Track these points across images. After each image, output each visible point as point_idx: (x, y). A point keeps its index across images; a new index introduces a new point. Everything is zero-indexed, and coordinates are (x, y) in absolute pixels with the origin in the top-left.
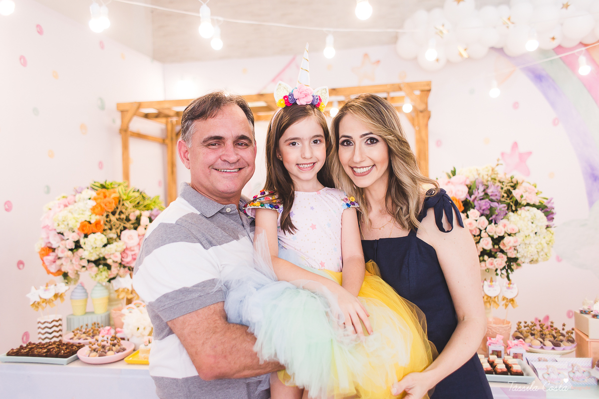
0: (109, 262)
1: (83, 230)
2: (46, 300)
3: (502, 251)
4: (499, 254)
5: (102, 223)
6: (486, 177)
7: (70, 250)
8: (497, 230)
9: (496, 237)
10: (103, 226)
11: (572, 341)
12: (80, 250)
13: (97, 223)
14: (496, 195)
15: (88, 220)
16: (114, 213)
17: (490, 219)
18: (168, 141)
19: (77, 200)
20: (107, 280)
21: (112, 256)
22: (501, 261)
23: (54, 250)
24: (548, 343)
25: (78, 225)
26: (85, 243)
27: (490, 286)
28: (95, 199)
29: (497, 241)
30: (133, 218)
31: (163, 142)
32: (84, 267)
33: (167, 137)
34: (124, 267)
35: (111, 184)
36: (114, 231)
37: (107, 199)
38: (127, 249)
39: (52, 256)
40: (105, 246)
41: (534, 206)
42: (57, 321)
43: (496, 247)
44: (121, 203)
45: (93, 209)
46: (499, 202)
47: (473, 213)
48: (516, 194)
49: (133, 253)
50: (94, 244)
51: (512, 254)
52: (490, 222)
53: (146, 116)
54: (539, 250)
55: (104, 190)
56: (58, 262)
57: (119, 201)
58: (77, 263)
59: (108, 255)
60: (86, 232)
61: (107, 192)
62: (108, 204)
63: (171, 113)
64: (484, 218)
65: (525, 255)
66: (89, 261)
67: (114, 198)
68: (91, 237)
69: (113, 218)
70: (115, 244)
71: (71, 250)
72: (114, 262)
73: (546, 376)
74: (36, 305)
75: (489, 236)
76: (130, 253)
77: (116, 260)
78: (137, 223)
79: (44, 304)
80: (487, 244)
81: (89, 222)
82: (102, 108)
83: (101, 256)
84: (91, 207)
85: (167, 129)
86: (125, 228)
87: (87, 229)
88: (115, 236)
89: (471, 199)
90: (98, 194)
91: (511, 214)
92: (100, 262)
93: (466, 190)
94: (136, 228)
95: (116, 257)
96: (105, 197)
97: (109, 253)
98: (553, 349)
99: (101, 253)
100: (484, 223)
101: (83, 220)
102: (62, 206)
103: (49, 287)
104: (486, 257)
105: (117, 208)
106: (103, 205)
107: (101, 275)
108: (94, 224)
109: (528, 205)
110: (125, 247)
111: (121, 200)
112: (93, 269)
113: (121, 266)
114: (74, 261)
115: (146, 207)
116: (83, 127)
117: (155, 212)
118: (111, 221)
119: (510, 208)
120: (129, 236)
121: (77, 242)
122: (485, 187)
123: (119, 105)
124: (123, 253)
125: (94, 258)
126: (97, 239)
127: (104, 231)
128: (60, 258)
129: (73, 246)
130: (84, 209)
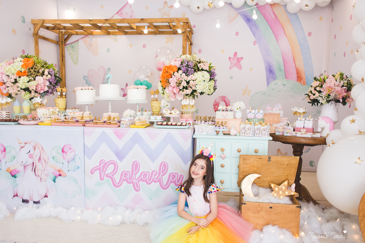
0: (30, 89)
1: (18, 74)
2: (2, 104)
3: (191, 88)
4: (189, 88)
5: (27, 72)
6: (189, 59)
7: (12, 83)
8: (188, 79)
9: (188, 81)
10: (27, 73)
12: (17, 83)
13: (25, 72)
14: (191, 65)
15: (20, 70)
16: (32, 68)
17: (187, 74)
18: (60, 43)
19: (14, 62)
20: (30, 98)
21: (31, 87)
22: (189, 91)
23: (4, 83)
24: (203, 122)
25: (16, 72)
26: (19, 80)
27: (186, 101)
28: (23, 62)
29: (188, 83)
30: (41, 71)
31: (57, 43)
32: (19, 91)
33: (59, 41)
34: (37, 93)
35: (30, 56)
36: (32, 76)
38: (38, 84)
39: (4, 86)
40: (28, 82)
41: (206, 71)
42: (8, 113)
43: (188, 85)
44: (35, 64)
45: (22, 66)
46: (192, 68)
47: (180, 72)
48: (199, 65)
49: (41, 87)
50: (23, 81)
51: (194, 88)
52: (186, 75)
53: (48, 28)
54: (205, 88)
55: (27, 58)
56: (7, 89)
57: (34, 64)
58: (16, 89)
60: (20, 75)
62: (29, 64)
63: (61, 27)
64: (184, 74)
65: (199, 89)
66: (21, 89)
67: (32, 62)
68: (22, 78)
69: (32, 70)
70: (33, 82)
72: (32, 89)
73: (198, 130)
75: (185, 80)
76: (40, 87)
77: (33, 89)
78: (43, 74)
80: (184, 84)
81: (21, 71)
82: (24, 22)
83: (27, 87)
84: (22, 65)
85: (59, 36)
86: (37, 76)
87: (20, 74)
88: (33, 79)
89: (181, 67)
90: (25, 60)
91: (195, 73)
92: (27, 90)
93: (180, 63)
94: (42, 76)
95: (33, 87)
96: (28, 61)
97: (30, 86)
98: (205, 123)
99: (27, 85)
100: (184, 76)
101: (18, 70)
102: (8, 64)
103: (4, 98)
104: (184, 89)
105: (34, 67)
106: (27, 65)
107: (27, 95)
108: (23, 72)
109: (202, 70)
110: (37, 84)
111: (35, 63)
112: (23, 92)
113: (36, 92)
114: (14, 88)
115: (47, 68)
116: (14, 31)
117: (51, 70)
118: (31, 72)
119: (195, 71)
120: (39, 79)
121: (16, 80)
122: (188, 62)
123: (32, 21)
124: (36, 86)
125: (23, 87)
126: (25, 79)
127: (28, 76)
128: (8, 87)
129: (14, 81)
130: (18, 65)
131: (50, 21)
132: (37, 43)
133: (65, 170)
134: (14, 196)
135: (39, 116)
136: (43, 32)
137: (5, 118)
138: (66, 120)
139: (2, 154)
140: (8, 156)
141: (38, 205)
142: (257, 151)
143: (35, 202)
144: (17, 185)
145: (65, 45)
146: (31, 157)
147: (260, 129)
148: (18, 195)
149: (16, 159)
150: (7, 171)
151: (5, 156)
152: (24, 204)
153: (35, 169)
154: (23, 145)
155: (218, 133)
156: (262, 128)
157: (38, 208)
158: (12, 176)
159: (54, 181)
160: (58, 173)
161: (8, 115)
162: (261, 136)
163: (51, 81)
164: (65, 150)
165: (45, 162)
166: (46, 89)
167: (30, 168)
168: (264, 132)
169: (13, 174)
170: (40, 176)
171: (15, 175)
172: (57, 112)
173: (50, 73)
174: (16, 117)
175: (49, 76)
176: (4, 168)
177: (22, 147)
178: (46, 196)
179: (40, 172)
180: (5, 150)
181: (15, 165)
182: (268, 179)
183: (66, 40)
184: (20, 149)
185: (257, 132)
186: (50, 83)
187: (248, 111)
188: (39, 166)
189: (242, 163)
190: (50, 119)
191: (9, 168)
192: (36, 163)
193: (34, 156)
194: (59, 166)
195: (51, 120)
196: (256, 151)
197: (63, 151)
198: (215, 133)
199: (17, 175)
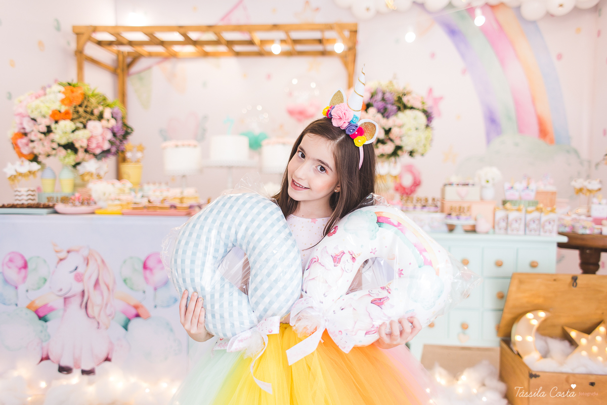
0: (77, 145)
1: (54, 117)
3: (391, 140)
4: (390, 142)
5: (71, 112)
6: (384, 87)
7: (42, 133)
8: (389, 124)
9: (387, 129)
10: (72, 115)
11: (436, 206)
12: (52, 134)
13: (67, 113)
14: (390, 100)
15: (58, 109)
16: (80, 106)
17: (384, 115)
18: (119, 71)
19: (46, 93)
20: (74, 163)
21: (79, 142)
22: (389, 148)
23: (25, 134)
24: (419, 206)
25: (50, 112)
26: (55, 128)
27: (382, 167)
28: (64, 93)
29: (388, 132)
30: (96, 112)
31: (114, 71)
32: (54, 149)
33: (118, 67)
34: (90, 153)
36: (82, 120)
37: (75, 94)
38: (92, 137)
39: (25, 140)
40: (73, 132)
42: (32, 191)
43: (388, 136)
44: (87, 99)
45: (63, 101)
46: (393, 104)
47: (372, 111)
48: (405, 99)
49: (98, 141)
50: (64, 130)
51: (398, 143)
52: (384, 119)
53: (100, 43)
55: (71, 87)
56: (31, 145)
57: (85, 98)
58: (48, 146)
59: (75, 140)
60: (57, 119)
61: (74, 89)
62: (75, 98)
64: (380, 115)
65: (407, 143)
66: (59, 145)
67: (81, 94)
68: (61, 123)
69: (81, 110)
70: (81, 131)
71: (44, 133)
72: (80, 146)
74: (13, 178)
75: (382, 127)
76: (95, 141)
77: (82, 145)
78: (101, 117)
79: (20, 178)
80: (380, 134)
81: (60, 112)
82: (58, 29)
83: (70, 141)
84: (61, 99)
85: (118, 60)
86: (90, 120)
87: (57, 117)
88: (81, 126)
89: (372, 102)
90: (66, 89)
91: (400, 113)
92: (70, 147)
93: (370, 96)
94: (100, 121)
95: (83, 142)
96: (73, 92)
97: (77, 138)
99: (70, 138)
100: (379, 118)
101: (54, 109)
102: (34, 98)
103: (24, 164)
104: (380, 145)
105: (83, 102)
106: (71, 99)
107: (69, 158)
108: (64, 113)
109: (412, 108)
110: (91, 135)
111: (87, 96)
112: (63, 152)
113: (86, 151)
114: (45, 143)
115: (108, 106)
116: (41, 44)
117: (115, 110)
118: (78, 112)
119: (399, 109)
120: (94, 126)
121: (49, 127)
122: (384, 94)
123: (74, 28)
124: (89, 140)
125: (63, 142)
126: (66, 125)
127: (72, 120)
128: (32, 141)
129: (45, 130)
130: (55, 100)
131: (105, 29)
132: (80, 69)
133: (148, 305)
134: (42, 360)
135: (95, 196)
136: (92, 50)
137: (27, 200)
138: (150, 205)
139: (19, 273)
140: (33, 277)
141: (91, 377)
142: (535, 264)
143: (84, 372)
144: (49, 336)
145: (128, 74)
146: (79, 278)
147: (539, 220)
148: (51, 357)
149: (48, 284)
150: (29, 307)
151: (25, 278)
152: (63, 376)
153: (86, 304)
154: (63, 255)
155: (451, 229)
156: (544, 218)
157: (90, 383)
158: (40, 318)
159: (126, 327)
160: (134, 312)
161: (32, 195)
162: (542, 233)
163: (115, 130)
164: (150, 264)
165: (108, 289)
166: (106, 146)
167: (75, 303)
168: (548, 227)
169: (41, 314)
170: (97, 317)
171: (46, 317)
172: (127, 190)
173: (115, 115)
174: (49, 199)
175: (113, 122)
176: (24, 302)
177: (61, 260)
178: (108, 359)
179: (96, 310)
180: (25, 266)
181: (46, 297)
182: (563, 320)
183: (130, 65)
184: (58, 263)
185: (533, 226)
186: (114, 135)
187: (507, 185)
188: (95, 298)
189: (514, 288)
190: (117, 202)
191: (33, 302)
192: (89, 292)
193: (86, 278)
194: (136, 298)
195: (121, 205)
196: (533, 265)
197: (145, 267)
198: (445, 229)
199: (49, 316)
